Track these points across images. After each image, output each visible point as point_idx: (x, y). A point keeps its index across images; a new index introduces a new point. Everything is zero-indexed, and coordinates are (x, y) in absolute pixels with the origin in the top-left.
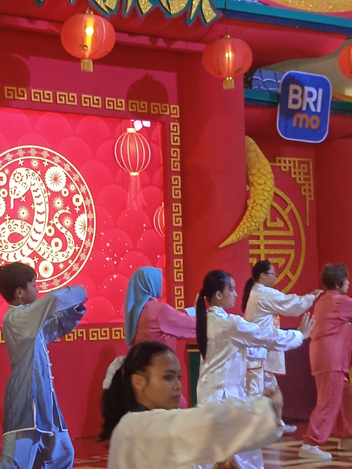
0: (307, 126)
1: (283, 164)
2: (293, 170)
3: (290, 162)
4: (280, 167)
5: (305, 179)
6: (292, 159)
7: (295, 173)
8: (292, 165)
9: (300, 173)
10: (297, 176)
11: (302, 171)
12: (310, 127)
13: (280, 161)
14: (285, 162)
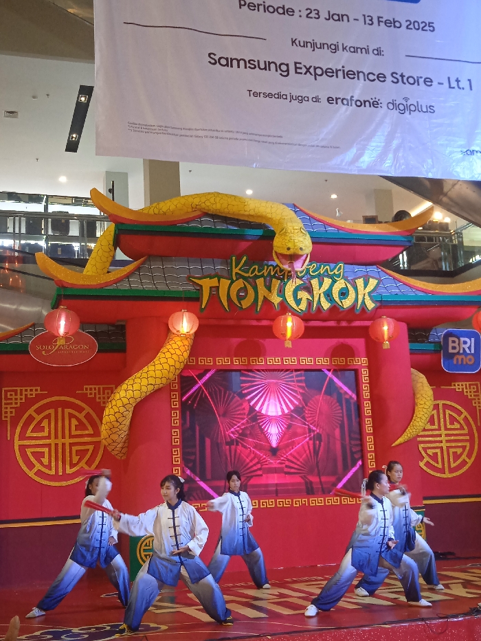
0: (465, 363)
1: (457, 387)
2: (465, 390)
3: (462, 385)
4: (455, 389)
5: (474, 396)
6: (464, 383)
7: (467, 392)
8: (464, 387)
9: (470, 392)
10: (469, 394)
11: (472, 390)
12: (467, 363)
13: (455, 385)
14: (458, 385)
